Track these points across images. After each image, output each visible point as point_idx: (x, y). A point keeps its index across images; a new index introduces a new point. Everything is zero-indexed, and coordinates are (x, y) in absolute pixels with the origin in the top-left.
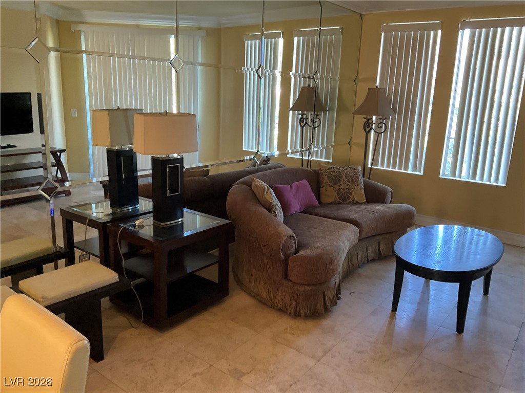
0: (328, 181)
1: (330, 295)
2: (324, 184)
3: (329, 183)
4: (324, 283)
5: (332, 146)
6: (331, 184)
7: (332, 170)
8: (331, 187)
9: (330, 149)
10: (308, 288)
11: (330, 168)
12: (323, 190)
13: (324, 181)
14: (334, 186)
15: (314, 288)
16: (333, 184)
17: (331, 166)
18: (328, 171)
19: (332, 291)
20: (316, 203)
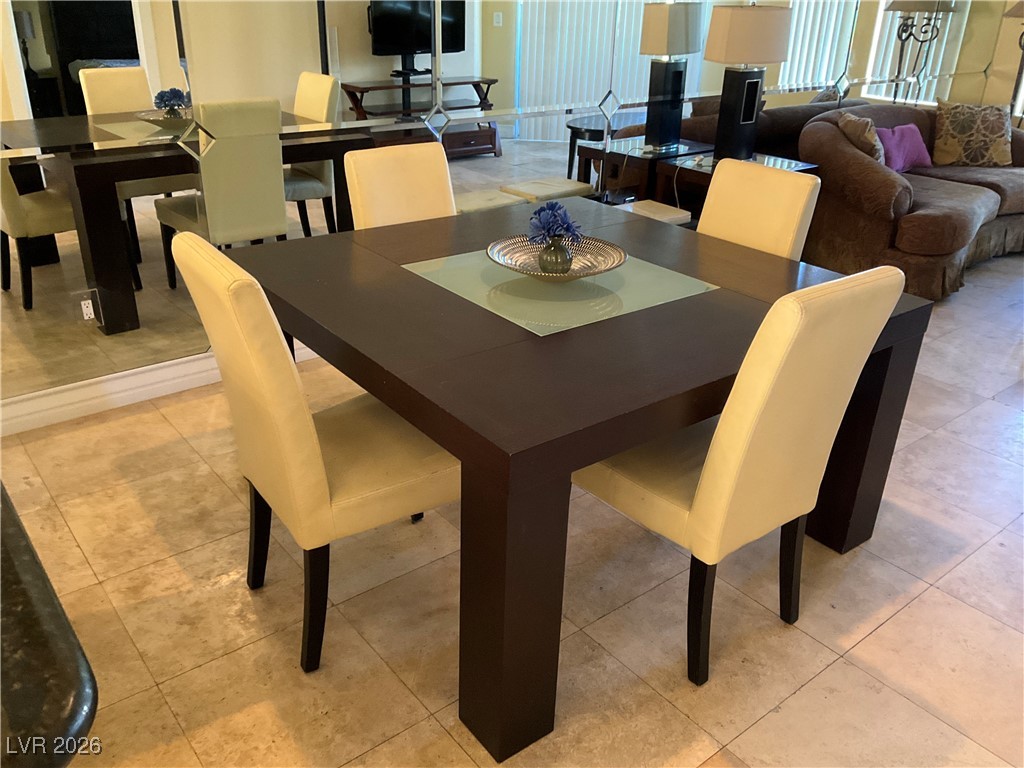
0: (950, 128)
1: (951, 274)
2: (942, 133)
3: (952, 132)
4: (948, 254)
5: (950, 76)
6: (955, 134)
7: (958, 110)
8: (954, 137)
9: (947, 80)
10: (923, 260)
11: (957, 107)
12: (939, 143)
13: (944, 128)
14: (959, 136)
15: (931, 260)
16: (959, 133)
17: (958, 104)
18: (953, 111)
19: (955, 270)
20: (928, 160)
